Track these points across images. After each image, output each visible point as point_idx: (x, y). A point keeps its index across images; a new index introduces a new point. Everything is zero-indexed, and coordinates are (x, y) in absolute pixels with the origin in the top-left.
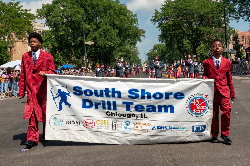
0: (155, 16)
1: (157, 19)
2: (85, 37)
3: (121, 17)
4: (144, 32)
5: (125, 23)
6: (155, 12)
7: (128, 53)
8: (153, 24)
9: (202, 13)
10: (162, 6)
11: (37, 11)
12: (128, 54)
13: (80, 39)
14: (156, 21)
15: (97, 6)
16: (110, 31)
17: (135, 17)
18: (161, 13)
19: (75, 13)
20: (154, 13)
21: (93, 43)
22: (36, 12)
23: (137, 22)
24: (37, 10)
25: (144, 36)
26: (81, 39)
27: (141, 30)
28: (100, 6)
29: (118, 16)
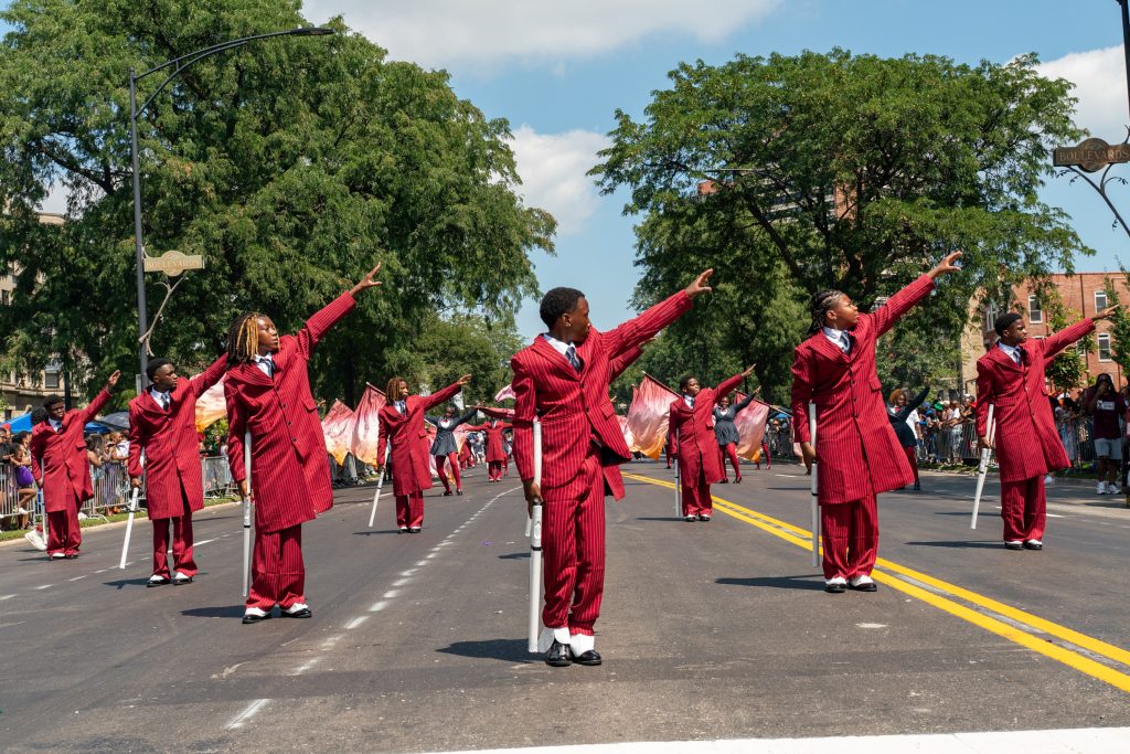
0: (614, 151)
1: (628, 167)
3: (406, 126)
4: (551, 225)
5: (436, 165)
6: (616, 125)
7: (482, 367)
8: (600, 189)
9: (892, 117)
10: (655, 98)
12: (483, 373)
14: (620, 178)
16: (330, 201)
17: (499, 137)
18: (650, 131)
19: (101, 83)
20: (610, 134)
25: (550, 248)
27: (531, 211)
28: (267, 45)
29: (392, 123)
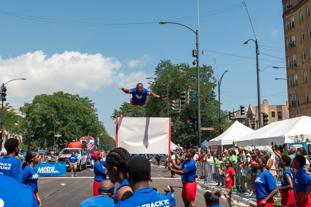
0: (114, 114)
2: (55, 131)
5: (88, 121)
6: (115, 111)
10: (121, 106)
13: (51, 132)
14: (115, 118)
15: (66, 108)
16: (75, 126)
17: (96, 116)
19: (49, 113)
21: (61, 136)
23: (97, 120)
24: (20, 108)
29: (83, 115)
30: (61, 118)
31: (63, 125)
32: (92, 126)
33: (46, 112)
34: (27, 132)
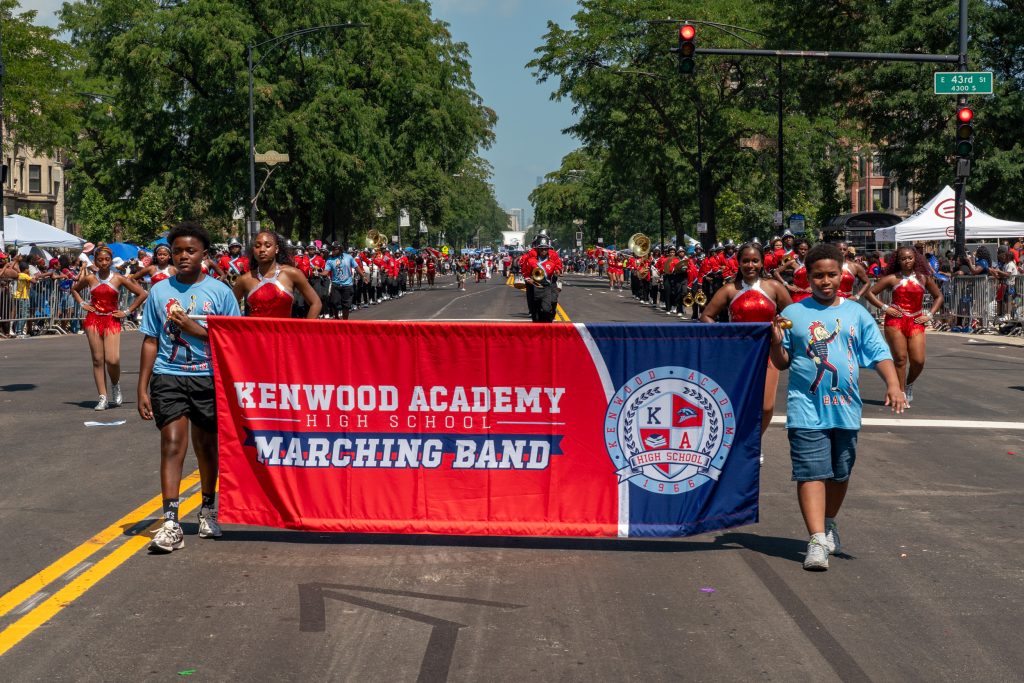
0: (547, 48)
1: (557, 61)
2: (256, 130)
3: (400, 53)
4: (494, 119)
5: (418, 81)
6: (549, 31)
8: (536, 79)
10: (581, 8)
11: (65, 13)
13: (232, 136)
14: (550, 69)
16: (352, 109)
17: (461, 55)
18: (574, 35)
19: (217, 35)
20: (544, 37)
21: (285, 158)
22: (58, 15)
23: (464, 78)
24: (61, 8)
25: (493, 138)
26: (235, 138)
27: (480, 108)
29: (391, 50)
30: (279, 66)
31: (293, 103)
32: (443, 111)
33: (203, 31)
34: (90, 145)
